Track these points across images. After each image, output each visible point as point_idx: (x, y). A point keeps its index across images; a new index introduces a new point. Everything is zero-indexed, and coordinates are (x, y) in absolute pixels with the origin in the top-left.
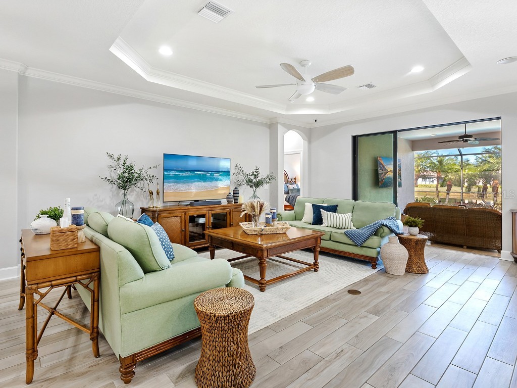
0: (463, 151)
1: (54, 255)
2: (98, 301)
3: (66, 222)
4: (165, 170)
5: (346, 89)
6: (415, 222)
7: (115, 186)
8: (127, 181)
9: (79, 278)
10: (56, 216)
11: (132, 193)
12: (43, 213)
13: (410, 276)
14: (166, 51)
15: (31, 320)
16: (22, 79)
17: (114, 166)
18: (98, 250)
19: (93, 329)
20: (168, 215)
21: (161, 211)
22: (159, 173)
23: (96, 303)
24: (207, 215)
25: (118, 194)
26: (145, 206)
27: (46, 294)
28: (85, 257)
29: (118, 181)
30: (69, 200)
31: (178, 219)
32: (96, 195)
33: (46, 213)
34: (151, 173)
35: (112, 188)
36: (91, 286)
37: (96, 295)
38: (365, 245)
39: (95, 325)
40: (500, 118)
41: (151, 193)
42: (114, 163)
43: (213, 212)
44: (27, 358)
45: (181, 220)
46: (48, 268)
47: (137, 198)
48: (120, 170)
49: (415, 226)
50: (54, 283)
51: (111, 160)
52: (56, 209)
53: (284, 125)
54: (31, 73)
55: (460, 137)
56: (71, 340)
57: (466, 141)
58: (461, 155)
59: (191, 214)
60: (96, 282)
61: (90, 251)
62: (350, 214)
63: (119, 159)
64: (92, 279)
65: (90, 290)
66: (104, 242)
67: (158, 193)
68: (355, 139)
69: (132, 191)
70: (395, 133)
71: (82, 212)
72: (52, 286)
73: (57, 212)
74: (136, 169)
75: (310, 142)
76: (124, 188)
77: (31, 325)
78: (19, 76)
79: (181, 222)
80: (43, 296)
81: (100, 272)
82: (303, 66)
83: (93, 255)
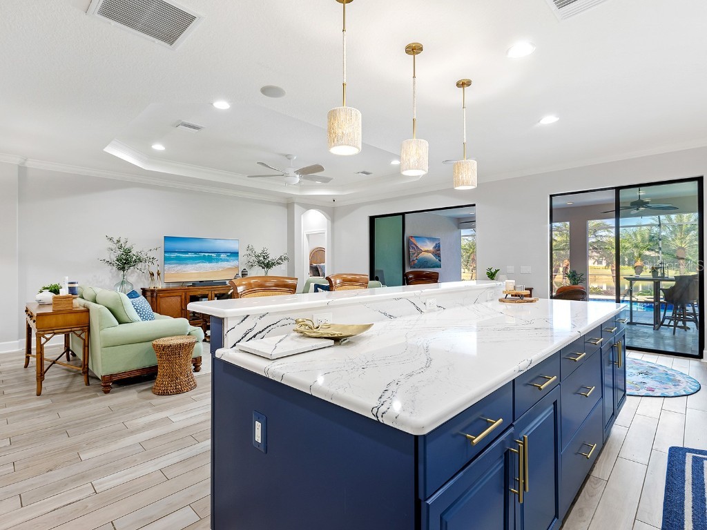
1: (55, 313)
2: (88, 347)
3: (64, 292)
4: (165, 252)
5: (332, 179)
7: (115, 268)
8: (125, 263)
9: (73, 329)
10: (55, 291)
11: (132, 275)
12: (45, 288)
14: (158, 147)
15: (39, 354)
16: (22, 170)
17: (113, 247)
18: (88, 311)
19: (84, 365)
20: (168, 295)
21: (160, 291)
22: (159, 255)
23: (86, 348)
24: (210, 295)
25: (118, 275)
26: (147, 287)
27: (50, 338)
28: (78, 316)
29: (118, 263)
30: (67, 278)
31: (179, 299)
32: (95, 276)
33: (47, 288)
34: (151, 255)
35: (112, 269)
36: (83, 336)
37: (86, 342)
39: (86, 363)
40: (474, 205)
41: (152, 274)
42: (114, 246)
43: (216, 292)
44: (37, 379)
45: (181, 299)
46: (52, 321)
47: (137, 279)
48: (119, 252)
50: (55, 331)
51: (110, 243)
52: (56, 286)
53: (301, 205)
54: (29, 164)
56: (69, 380)
59: (192, 294)
60: (87, 333)
61: (82, 312)
63: (118, 241)
64: (83, 331)
65: (82, 338)
66: (92, 306)
67: (159, 274)
68: (372, 219)
69: (133, 272)
70: (403, 214)
71: (76, 285)
72: (55, 334)
73: (56, 288)
74: (134, 252)
75: (333, 220)
76: (123, 269)
77: (40, 358)
78: (19, 167)
79: (181, 302)
80: (48, 339)
81: (89, 326)
82: (289, 159)
83: (85, 314)
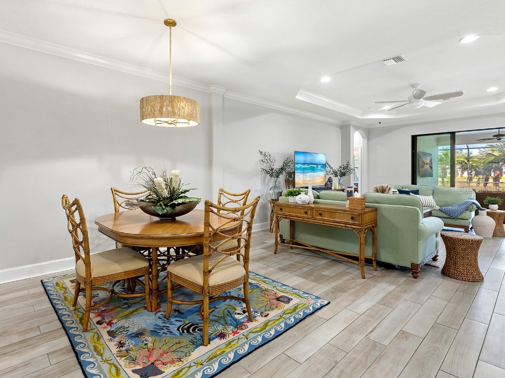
0: (470, 146)
2: (377, 239)
6: (496, 201)
13: (497, 238)
18: (376, 210)
37: (376, 236)
38: (459, 217)
49: (496, 204)
53: (354, 126)
55: (494, 136)
57: (500, 139)
58: (468, 149)
62: (432, 196)
65: (373, 232)
68: (414, 138)
70: (453, 134)
75: (368, 140)
82: (414, 88)
